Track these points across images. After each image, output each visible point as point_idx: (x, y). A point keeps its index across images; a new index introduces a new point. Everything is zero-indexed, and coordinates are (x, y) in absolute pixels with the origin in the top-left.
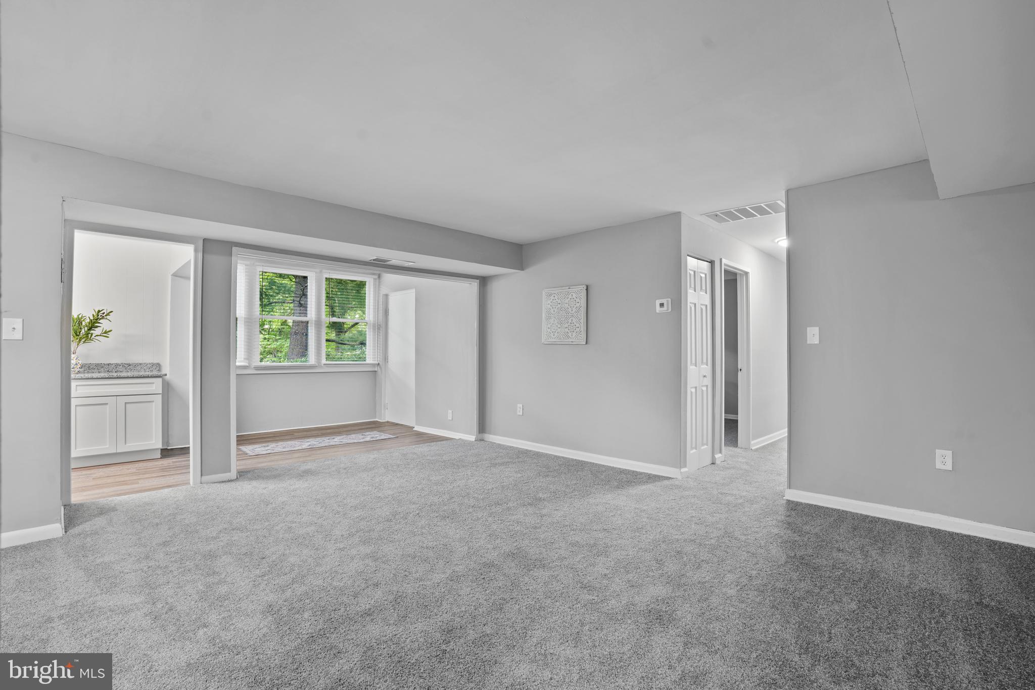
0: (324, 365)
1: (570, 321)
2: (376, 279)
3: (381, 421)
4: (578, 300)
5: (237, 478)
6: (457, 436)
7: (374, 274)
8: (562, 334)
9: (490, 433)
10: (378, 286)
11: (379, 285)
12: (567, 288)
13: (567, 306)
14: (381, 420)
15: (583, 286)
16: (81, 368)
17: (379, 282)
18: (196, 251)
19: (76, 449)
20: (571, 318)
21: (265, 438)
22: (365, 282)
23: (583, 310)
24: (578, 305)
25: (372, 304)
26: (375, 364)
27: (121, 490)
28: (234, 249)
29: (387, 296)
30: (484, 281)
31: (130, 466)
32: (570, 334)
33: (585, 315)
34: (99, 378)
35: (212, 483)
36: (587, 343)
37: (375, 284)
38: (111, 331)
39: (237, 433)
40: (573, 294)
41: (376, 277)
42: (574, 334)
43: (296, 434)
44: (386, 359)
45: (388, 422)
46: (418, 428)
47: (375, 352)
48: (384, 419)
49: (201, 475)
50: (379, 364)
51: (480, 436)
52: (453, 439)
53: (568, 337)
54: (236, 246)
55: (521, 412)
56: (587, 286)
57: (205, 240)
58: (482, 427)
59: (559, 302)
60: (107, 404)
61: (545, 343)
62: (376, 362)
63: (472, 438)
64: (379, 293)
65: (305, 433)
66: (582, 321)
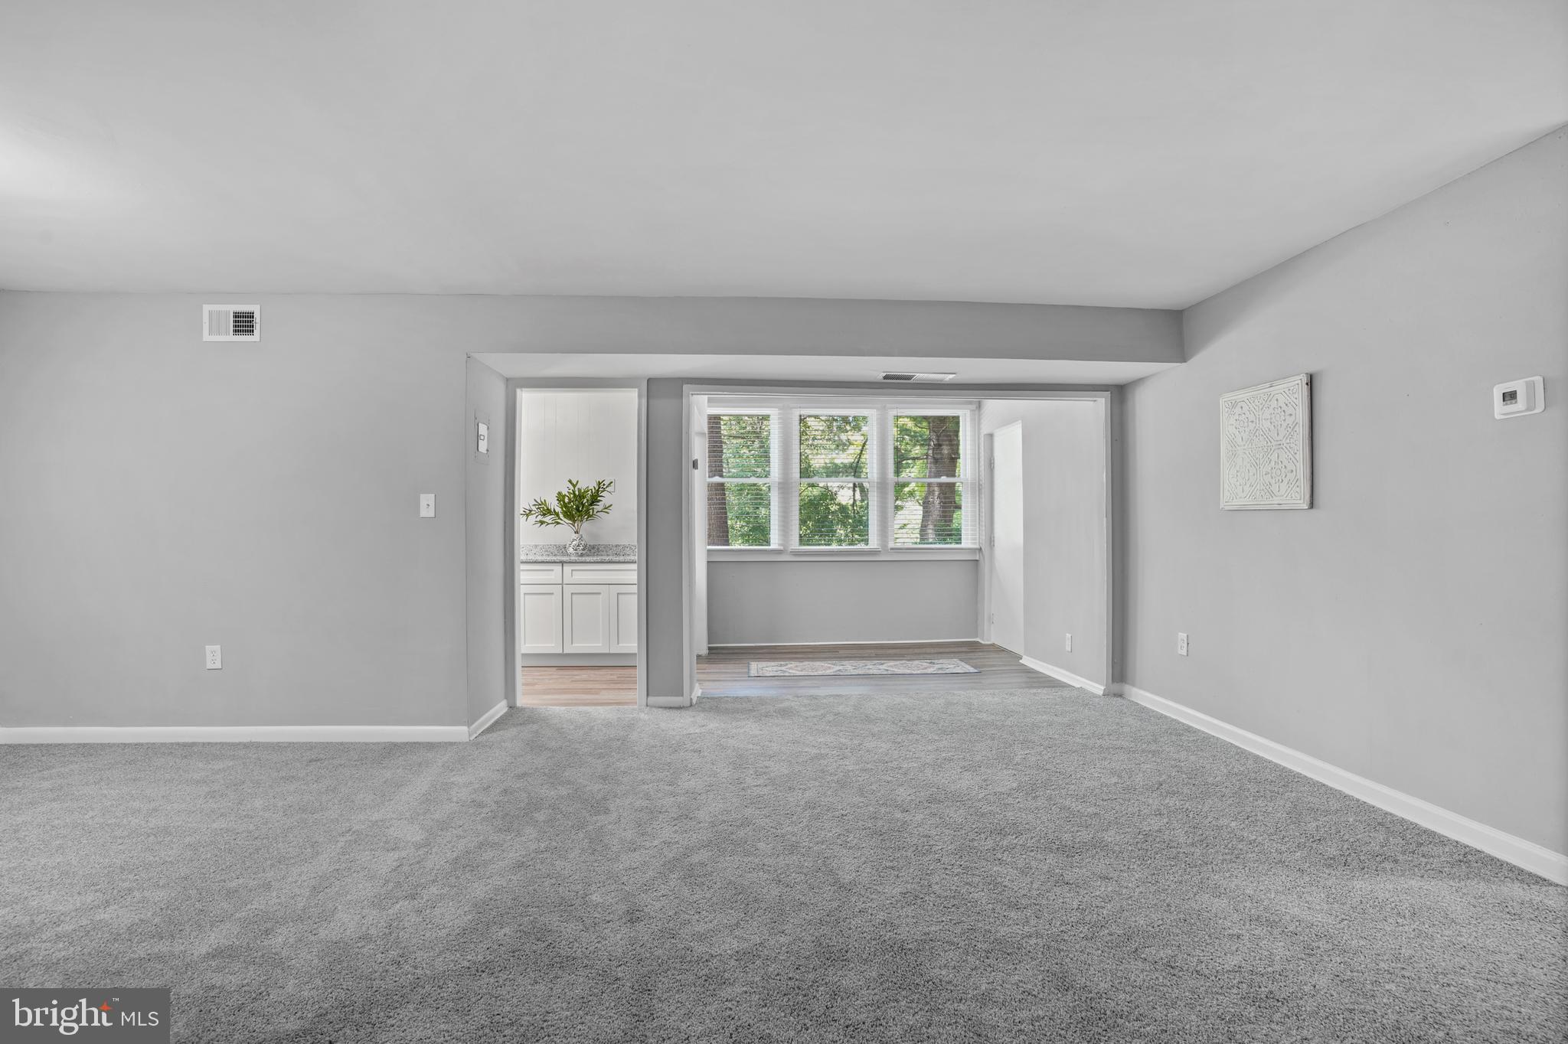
0: (892, 549)
1: (1274, 457)
2: (973, 410)
3: (983, 642)
4: (1290, 410)
5: (691, 705)
6: (1076, 681)
7: (970, 403)
8: (1258, 487)
9: (1134, 685)
10: (977, 422)
11: (979, 420)
12: (1268, 385)
13: (1267, 424)
14: (983, 640)
15: (1301, 377)
16: (584, 550)
17: (979, 415)
18: (640, 396)
19: (572, 643)
20: (1276, 451)
21: (796, 653)
22: (958, 417)
23: (1302, 431)
24: (1290, 420)
25: (969, 452)
26: (976, 549)
27: (576, 700)
28: (685, 387)
29: (991, 436)
30: (1120, 393)
31: (610, 672)
32: (1275, 488)
33: (1307, 442)
34: (592, 562)
35: (655, 707)
36: (1312, 505)
37: (973, 420)
38: (611, 505)
39: (709, 644)
40: (1279, 397)
41: (974, 407)
42: (1284, 486)
43: (841, 652)
44: (991, 541)
45: (993, 645)
46: (1027, 661)
47: (975, 530)
48: (988, 641)
49: (648, 695)
50: (981, 549)
51: (1116, 687)
52: (1070, 686)
53: (1272, 494)
54: (688, 383)
55: (1185, 649)
56: (1311, 376)
57: (649, 380)
58: (1120, 670)
59: (1252, 417)
60: (599, 593)
61: (1227, 508)
62: (977, 546)
63: (1098, 689)
64: (979, 434)
65: (854, 651)
66: (1300, 456)
